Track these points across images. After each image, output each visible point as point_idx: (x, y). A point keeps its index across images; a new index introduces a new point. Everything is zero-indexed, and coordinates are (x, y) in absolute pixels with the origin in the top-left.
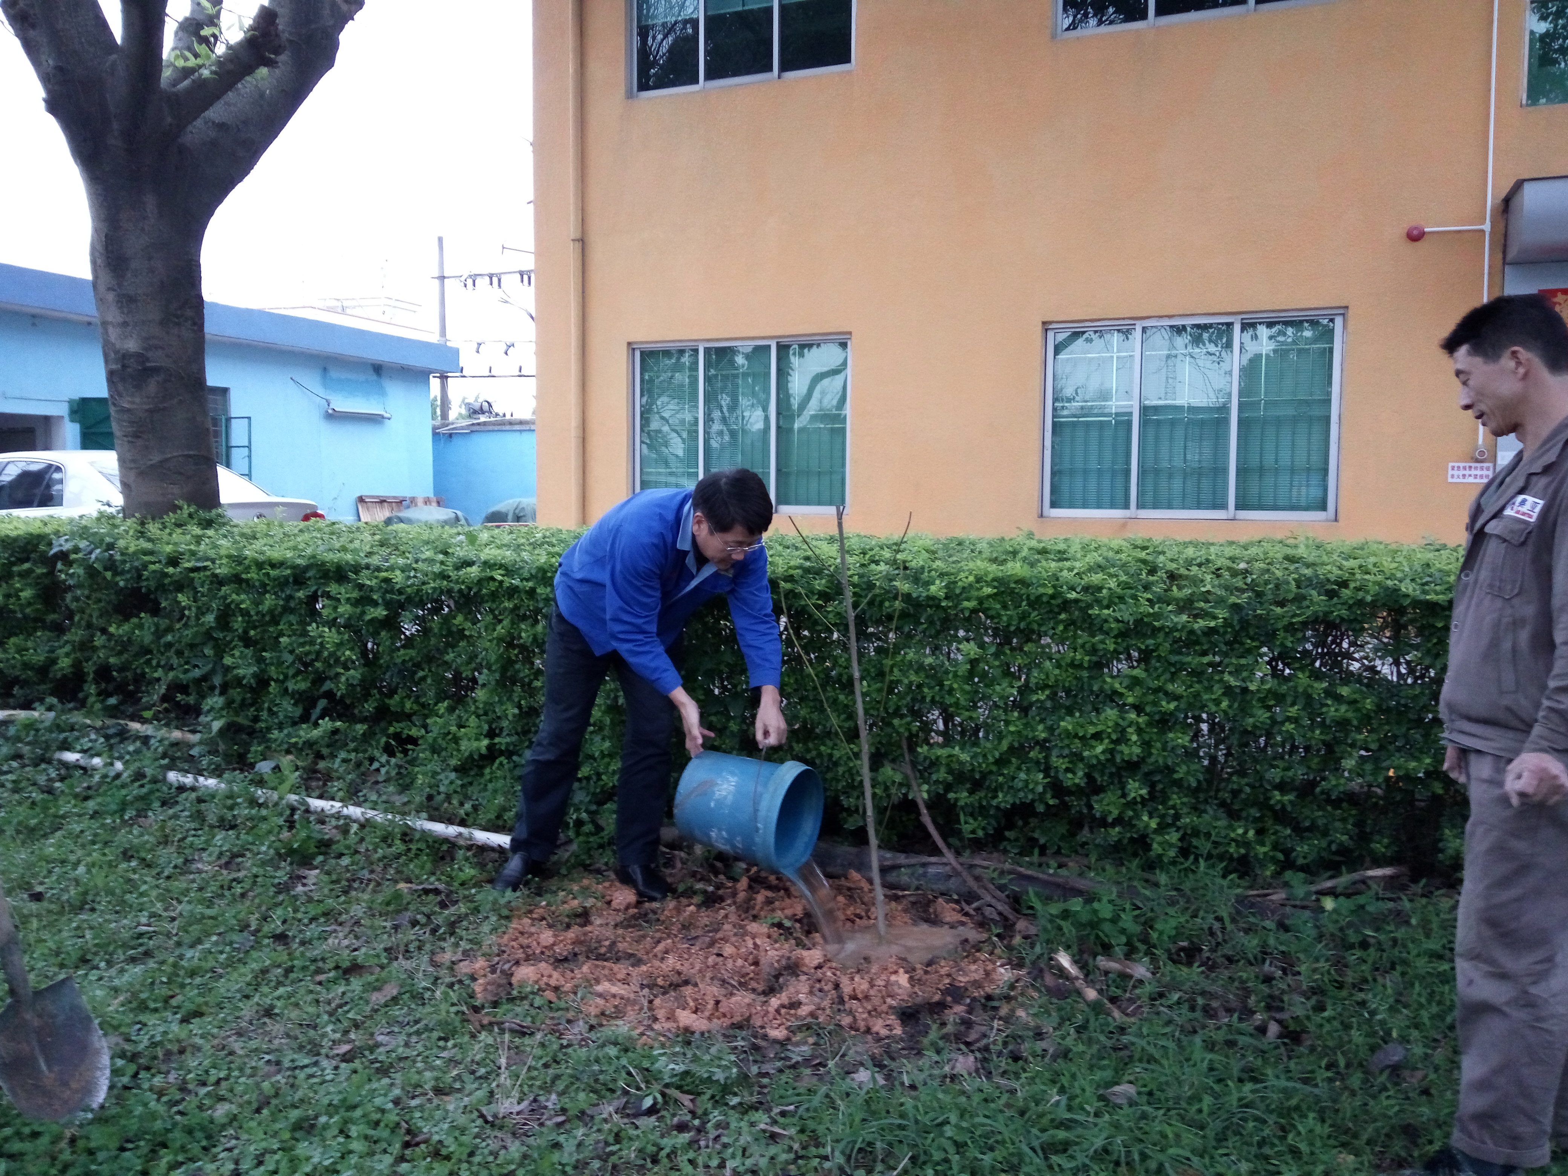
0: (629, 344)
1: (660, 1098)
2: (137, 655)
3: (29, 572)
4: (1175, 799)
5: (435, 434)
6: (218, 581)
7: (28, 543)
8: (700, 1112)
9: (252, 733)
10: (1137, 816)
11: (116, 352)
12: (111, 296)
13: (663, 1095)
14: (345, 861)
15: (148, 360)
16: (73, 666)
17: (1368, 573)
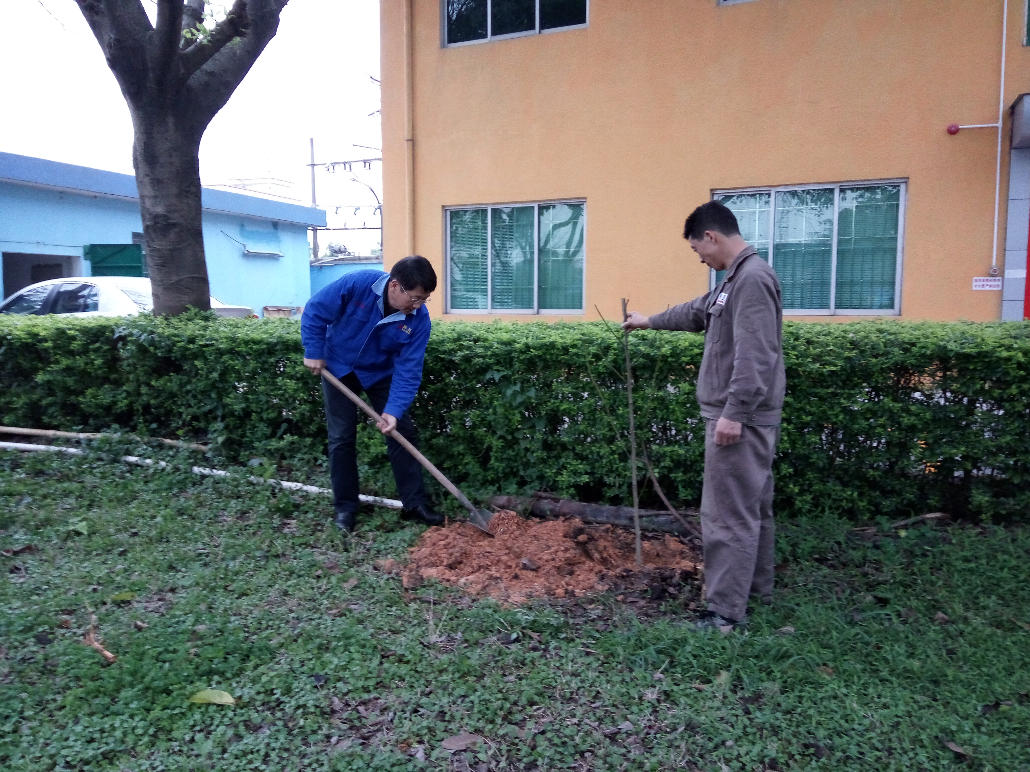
0: (443, 206)
1: (521, 634)
2: (167, 399)
3: (100, 348)
4: (810, 475)
5: (312, 267)
6: (220, 353)
7: (98, 331)
8: (544, 641)
9: (240, 444)
10: (787, 486)
11: (150, 214)
12: (147, 180)
13: (523, 633)
14: (310, 515)
15: (169, 219)
16: (127, 405)
17: (927, 338)
